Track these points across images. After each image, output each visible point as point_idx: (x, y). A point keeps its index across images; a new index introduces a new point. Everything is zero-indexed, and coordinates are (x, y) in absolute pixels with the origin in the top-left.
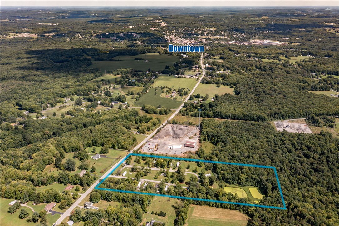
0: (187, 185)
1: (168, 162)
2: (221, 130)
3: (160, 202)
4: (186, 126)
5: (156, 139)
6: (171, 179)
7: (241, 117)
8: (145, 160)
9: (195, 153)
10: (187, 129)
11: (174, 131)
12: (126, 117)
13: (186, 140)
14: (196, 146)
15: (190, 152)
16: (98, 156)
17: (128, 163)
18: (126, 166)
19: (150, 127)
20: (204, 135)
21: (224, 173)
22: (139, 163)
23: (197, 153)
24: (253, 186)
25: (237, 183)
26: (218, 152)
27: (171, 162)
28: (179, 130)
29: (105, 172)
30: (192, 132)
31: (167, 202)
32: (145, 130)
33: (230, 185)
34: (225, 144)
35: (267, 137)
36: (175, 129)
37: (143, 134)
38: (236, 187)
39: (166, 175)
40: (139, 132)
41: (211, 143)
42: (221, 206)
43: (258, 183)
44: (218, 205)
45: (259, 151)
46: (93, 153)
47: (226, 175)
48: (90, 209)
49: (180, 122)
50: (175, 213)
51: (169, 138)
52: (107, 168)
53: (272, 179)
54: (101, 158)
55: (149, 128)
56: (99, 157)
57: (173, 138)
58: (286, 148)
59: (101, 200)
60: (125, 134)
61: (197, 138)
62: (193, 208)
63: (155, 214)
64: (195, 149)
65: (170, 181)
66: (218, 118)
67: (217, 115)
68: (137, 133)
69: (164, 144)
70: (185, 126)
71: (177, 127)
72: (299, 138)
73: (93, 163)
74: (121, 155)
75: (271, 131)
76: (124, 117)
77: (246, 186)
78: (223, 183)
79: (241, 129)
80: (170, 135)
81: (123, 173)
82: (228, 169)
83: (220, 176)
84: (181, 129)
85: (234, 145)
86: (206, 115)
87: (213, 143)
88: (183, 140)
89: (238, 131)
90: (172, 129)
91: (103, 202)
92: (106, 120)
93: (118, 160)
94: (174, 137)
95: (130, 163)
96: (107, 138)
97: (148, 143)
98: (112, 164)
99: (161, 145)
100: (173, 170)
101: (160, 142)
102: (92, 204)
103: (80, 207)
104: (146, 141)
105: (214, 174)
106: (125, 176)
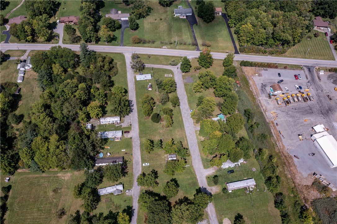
31: (54, 211)
54: (183, 20)
56: (184, 17)
81: (146, 74)
97: (302, 71)
98: (171, 44)
99: (316, 102)
100: (208, 178)
101: (331, 95)
102: (29, 66)
103: (22, 56)
104: (310, 65)
106: (137, 83)
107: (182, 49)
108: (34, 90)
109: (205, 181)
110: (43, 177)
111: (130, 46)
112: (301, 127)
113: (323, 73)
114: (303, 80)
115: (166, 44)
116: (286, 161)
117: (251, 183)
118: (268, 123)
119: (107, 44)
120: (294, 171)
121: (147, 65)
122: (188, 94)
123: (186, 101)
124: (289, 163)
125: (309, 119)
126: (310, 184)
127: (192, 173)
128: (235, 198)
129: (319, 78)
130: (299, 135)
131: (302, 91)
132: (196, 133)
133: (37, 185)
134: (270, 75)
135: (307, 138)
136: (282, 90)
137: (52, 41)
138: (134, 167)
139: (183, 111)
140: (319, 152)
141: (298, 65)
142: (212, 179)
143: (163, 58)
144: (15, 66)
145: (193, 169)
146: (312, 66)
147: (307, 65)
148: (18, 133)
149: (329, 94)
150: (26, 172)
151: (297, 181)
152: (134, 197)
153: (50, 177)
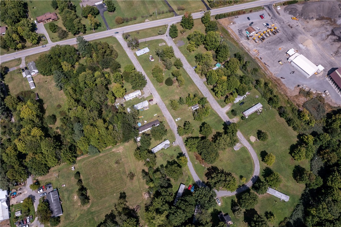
3: (117, 165)
5: (293, 12)
9: (329, 110)
29: (125, 24)
31: (124, 177)
48: (25, 78)
50: (106, 215)
51: (323, 28)
52: (135, 18)
59: (54, 76)
63: (79, 182)
69: (294, 36)
81: (142, 48)
93: (172, 13)
94: (337, 33)
97: (264, 11)
98: (151, 16)
99: (282, 33)
100: (227, 113)
101: (291, 24)
102: (34, 72)
103: (20, 64)
104: (268, 4)
105: (298, 205)
106: (139, 58)
107: (163, 18)
108: (51, 91)
109: (226, 116)
110: (101, 157)
111: (117, 28)
112: (278, 55)
113: (280, 8)
114: (267, 18)
115: (147, 17)
116: (277, 83)
117: (259, 107)
118: (255, 59)
119: (94, 31)
120: (285, 88)
121: (140, 41)
122: (185, 55)
123: (186, 61)
124: (279, 84)
125: (282, 47)
126: (297, 94)
127: (214, 114)
128: (252, 121)
129: (278, 12)
130: (279, 61)
131: (270, 26)
132: (205, 84)
133: (100, 164)
134: (241, 21)
135: (285, 62)
136: (255, 31)
137: (41, 42)
138: (169, 124)
139: (187, 70)
140: (296, 69)
141: (259, 7)
142: (231, 113)
143: (150, 30)
144: (19, 75)
145: (215, 111)
146: (269, 5)
147: (266, 5)
148: (58, 130)
149: (289, 24)
150: (85, 158)
151: (289, 94)
152: (180, 146)
153: (107, 154)
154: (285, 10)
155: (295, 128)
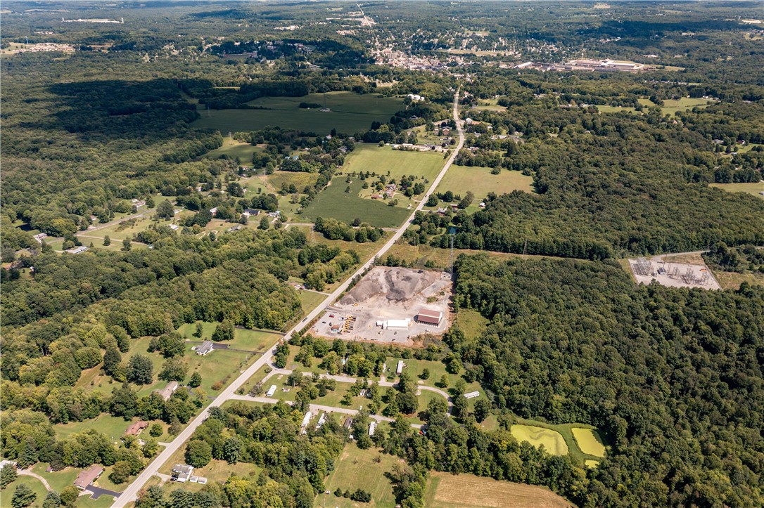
0: (421, 419)
1: (377, 362)
2: (503, 282)
3: (357, 465)
4: (420, 272)
5: (349, 302)
6: (384, 406)
7: (552, 248)
8: (320, 356)
9: (441, 338)
10: (422, 279)
11: (392, 284)
12: (276, 248)
13: (419, 305)
14: (444, 321)
15: (429, 336)
16: (208, 347)
17: (279, 364)
18: (275, 371)
19: (334, 273)
20: (463, 293)
21: (511, 390)
22: (305, 363)
23: (446, 338)
24: (582, 422)
25: (543, 415)
26: (496, 336)
27: (383, 362)
28: (403, 280)
29: (224, 386)
30: (434, 287)
32: (322, 282)
33: (527, 421)
34: (513, 316)
35: (613, 300)
36: (394, 278)
37: (317, 290)
38: (540, 426)
39: (371, 393)
40: (308, 286)
41: (479, 313)
42: (505, 474)
43: (595, 416)
44: (497, 473)
45: (596, 335)
46: (197, 339)
47: (517, 396)
48: (186, 482)
49: (406, 260)
50: (393, 493)
51: (380, 300)
52: (229, 377)
53: (629, 406)
54: (215, 351)
55: (331, 276)
56: (212, 350)
57: (390, 300)
58: (661, 326)
59: (212, 460)
60: (275, 293)
61: (445, 299)
62: (437, 479)
63: (345, 496)
64: (442, 327)
65: (381, 410)
66: (495, 250)
67: (493, 243)
68: (303, 287)
69: (368, 315)
70: (418, 270)
71: (398, 273)
72: (691, 303)
73: (197, 363)
74: (264, 344)
75: (623, 283)
76: (272, 249)
77: (564, 423)
78: (510, 416)
79: (551, 279)
80: (382, 294)
81: (269, 389)
82: (521, 380)
83: (503, 399)
84: (408, 279)
85: (535, 320)
86: (467, 244)
87: (483, 314)
88: (412, 304)
89: (544, 285)
90: (387, 278)
91: (218, 465)
92: (230, 256)
94: (391, 297)
95: (285, 364)
96: (231, 301)
97: (328, 312)
98: (241, 367)
99: (359, 317)
100: (387, 381)
101: (357, 310)
102: (190, 470)
103: (161, 479)
104: (325, 307)
105: (486, 393)
106: (273, 397)
107: (255, 362)
109: (389, 383)
110: (339, 470)
111: (221, 393)
112: (373, 330)
113: (337, 305)
114: (336, 315)
117: (401, 364)
119: (202, 407)
120: (402, 344)
124: (396, 344)
125: (370, 324)
126: (413, 342)
127: (381, 388)
128: (408, 373)
129: (339, 308)
132: (349, 377)
133: (344, 474)
134: (320, 327)
135: (383, 330)
136: (339, 326)
137: (156, 451)
140: (396, 330)
141: (321, 312)
142: (389, 379)
143: (255, 376)
146: (327, 307)
150: (327, 480)
151: (409, 346)
152: (384, 420)
153: (340, 465)
154: (342, 303)
155: (435, 360)
